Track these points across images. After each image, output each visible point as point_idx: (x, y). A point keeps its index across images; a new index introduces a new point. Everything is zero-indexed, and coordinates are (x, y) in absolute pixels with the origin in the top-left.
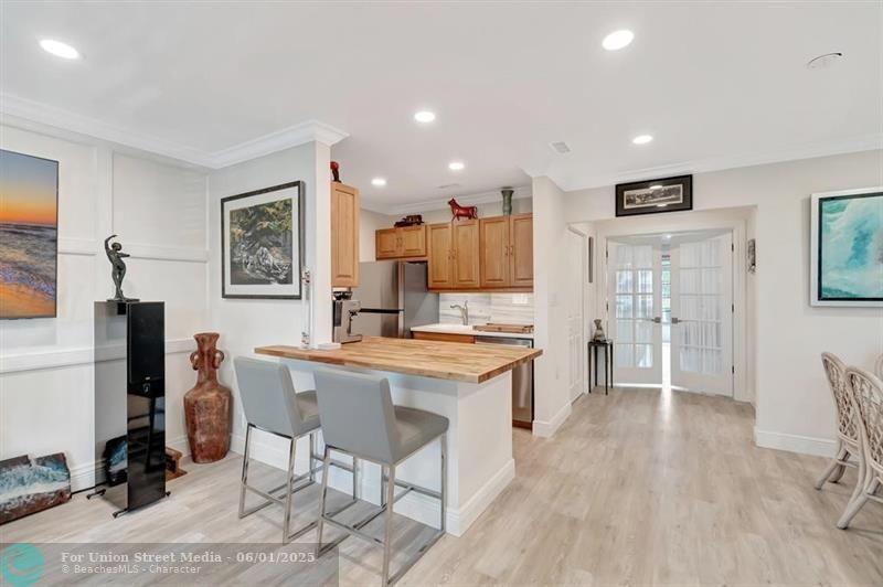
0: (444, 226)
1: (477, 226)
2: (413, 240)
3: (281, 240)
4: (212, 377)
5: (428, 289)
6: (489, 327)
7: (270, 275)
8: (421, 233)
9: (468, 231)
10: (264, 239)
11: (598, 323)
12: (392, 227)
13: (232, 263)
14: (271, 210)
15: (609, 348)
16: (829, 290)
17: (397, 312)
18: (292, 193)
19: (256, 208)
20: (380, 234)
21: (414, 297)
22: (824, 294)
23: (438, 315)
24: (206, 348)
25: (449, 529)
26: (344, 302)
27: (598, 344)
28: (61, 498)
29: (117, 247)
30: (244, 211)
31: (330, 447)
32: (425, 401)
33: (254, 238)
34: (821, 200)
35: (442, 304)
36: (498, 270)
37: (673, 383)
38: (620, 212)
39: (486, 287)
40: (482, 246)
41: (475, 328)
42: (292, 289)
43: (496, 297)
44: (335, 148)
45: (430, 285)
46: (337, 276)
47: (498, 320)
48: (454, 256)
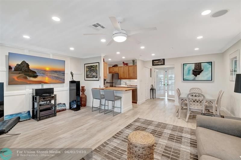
0: (122, 67)
1: (128, 67)
2: (116, 69)
3: (95, 71)
4: (84, 93)
5: (119, 79)
6: (130, 86)
7: (93, 77)
8: (117, 68)
9: (126, 68)
10: (92, 71)
11: (152, 85)
12: (112, 67)
13: (86, 75)
14: (94, 66)
15: (154, 90)
16: (185, 79)
17: (113, 83)
18: (98, 64)
19: (91, 66)
20: (109, 68)
21: (116, 80)
22: (184, 80)
23: (121, 84)
24: (83, 88)
25: (122, 112)
26: (105, 81)
27: (152, 90)
28: (65, 110)
29: (72, 73)
30: (89, 66)
31: (106, 100)
32: (118, 95)
33: (90, 71)
34: (183, 64)
35: (121, 82)
36: (131, 75)
37: (167, 97)
38: (153, 65)
39: (130, 78)
40: (129, 71)
41: (127, 86)
42: (97, 79)
43: (131, 80)
44: (104, 57)
45: (119, 78)
46: (104, 77)
47: (132, 84)
48: (123, 73)
